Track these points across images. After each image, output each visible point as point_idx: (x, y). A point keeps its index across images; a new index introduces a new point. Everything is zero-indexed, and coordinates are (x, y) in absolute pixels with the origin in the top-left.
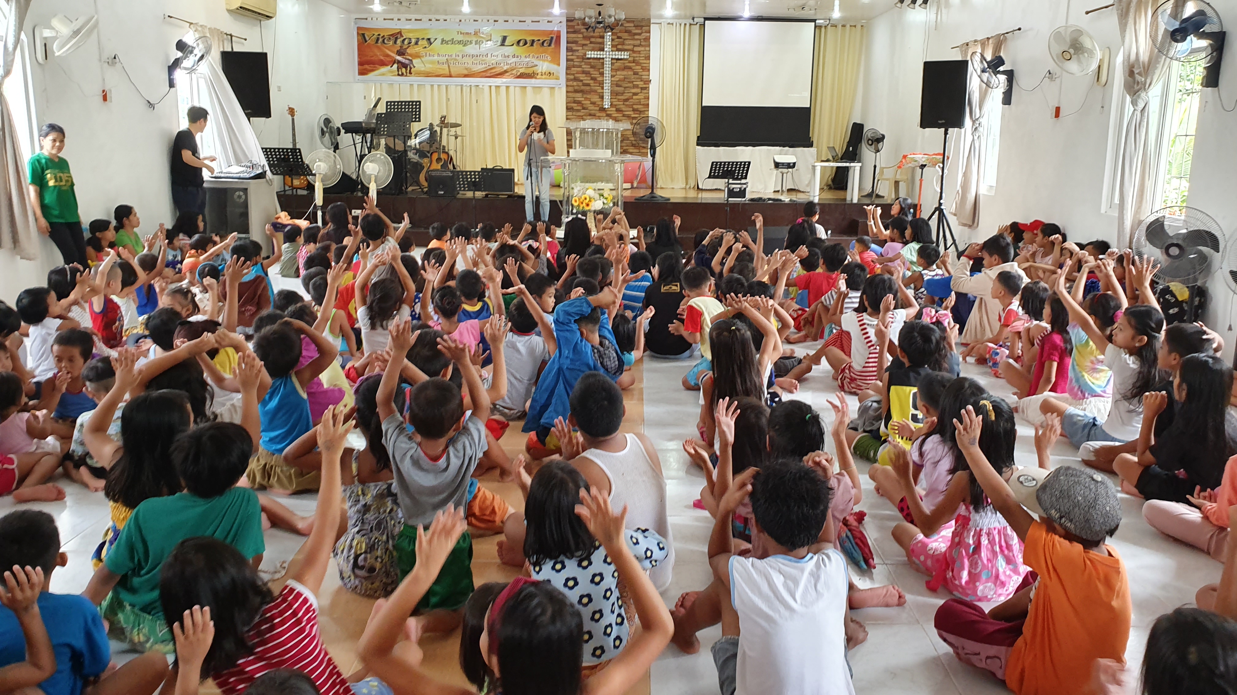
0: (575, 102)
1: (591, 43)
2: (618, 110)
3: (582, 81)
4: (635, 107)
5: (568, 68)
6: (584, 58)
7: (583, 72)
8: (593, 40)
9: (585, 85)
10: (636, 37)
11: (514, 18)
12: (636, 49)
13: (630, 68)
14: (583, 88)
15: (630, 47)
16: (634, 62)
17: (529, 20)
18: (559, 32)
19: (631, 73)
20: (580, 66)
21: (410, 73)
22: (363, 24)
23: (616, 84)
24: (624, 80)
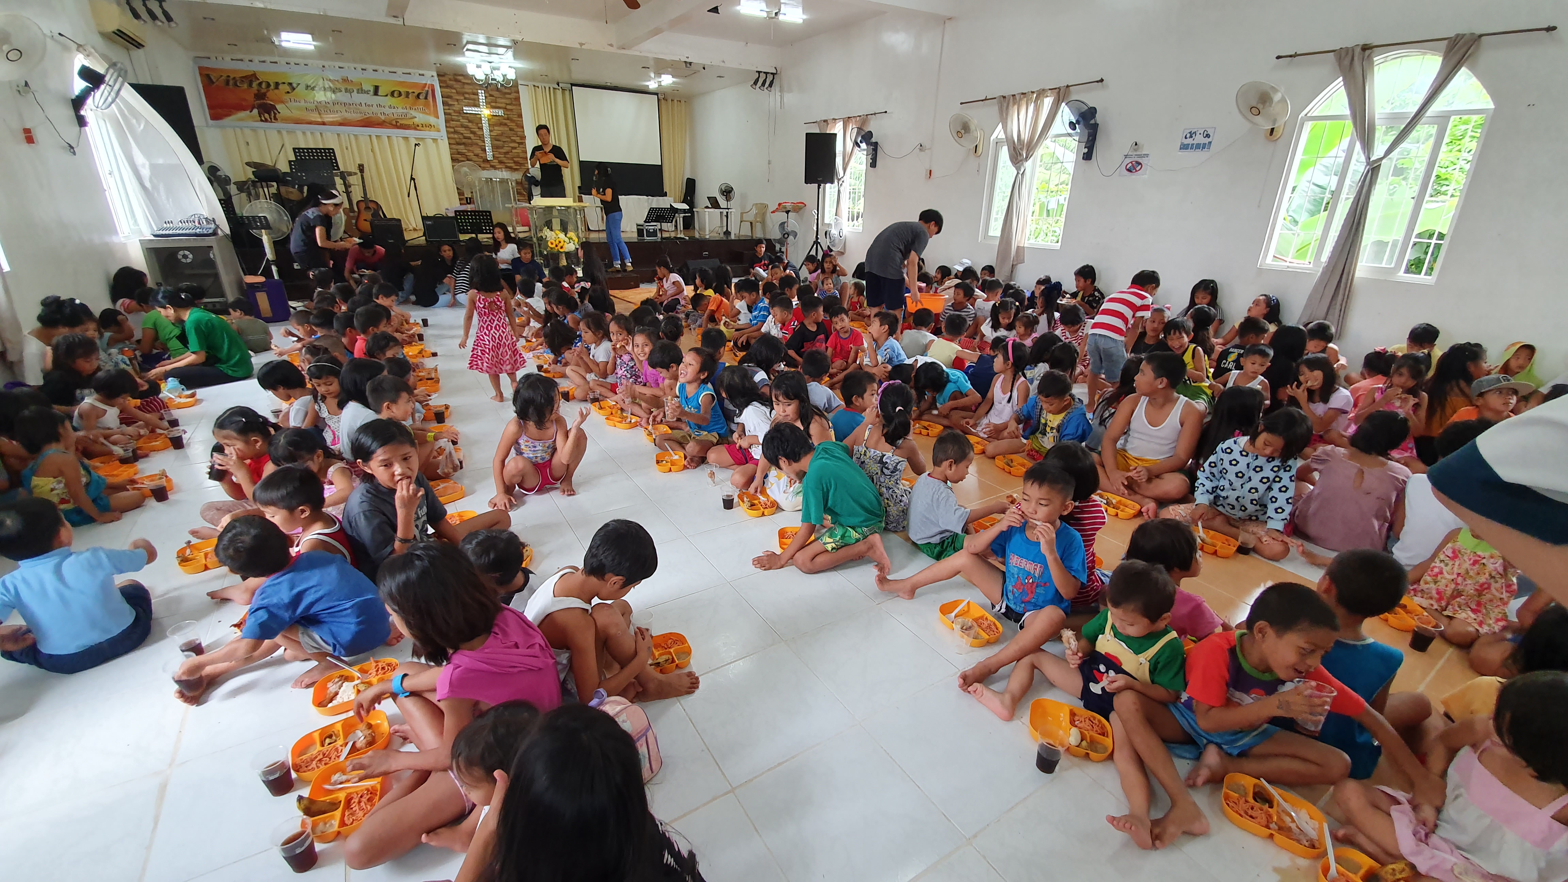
0: (459, 153)
1: (465, 98)
2: (501, 162)
3: (462, 134)
4: (516, 159)
5: (446, 121)
6: (460, 112)
7: (462, 126)
8: (467, 96)
9: (465, 138)
10: (508, 96)
11: (383, 68)
12: (509, 107)
13: (506, 124)
14: (464, 140)
15: (503, 105)
16: (508, 119)
17: (400, 71)
18: (433, 86)
19: (507, 129)
20: (458, 121)
21: (276, 119)
22: (206, 64)
23: (494, 139)
24: (502, 135)
